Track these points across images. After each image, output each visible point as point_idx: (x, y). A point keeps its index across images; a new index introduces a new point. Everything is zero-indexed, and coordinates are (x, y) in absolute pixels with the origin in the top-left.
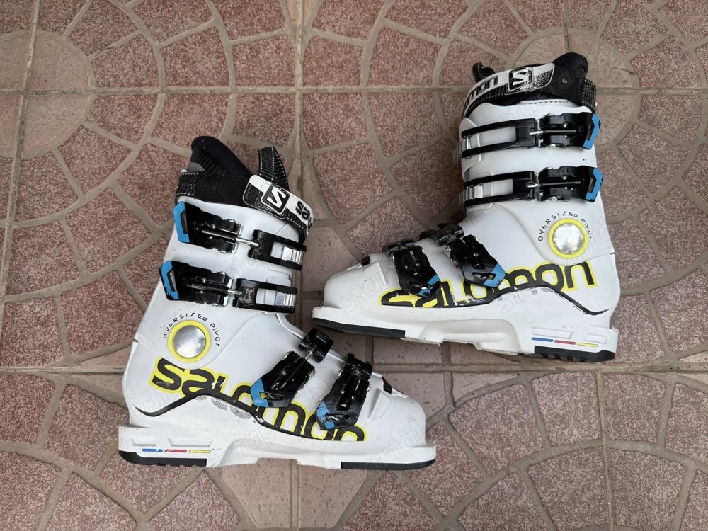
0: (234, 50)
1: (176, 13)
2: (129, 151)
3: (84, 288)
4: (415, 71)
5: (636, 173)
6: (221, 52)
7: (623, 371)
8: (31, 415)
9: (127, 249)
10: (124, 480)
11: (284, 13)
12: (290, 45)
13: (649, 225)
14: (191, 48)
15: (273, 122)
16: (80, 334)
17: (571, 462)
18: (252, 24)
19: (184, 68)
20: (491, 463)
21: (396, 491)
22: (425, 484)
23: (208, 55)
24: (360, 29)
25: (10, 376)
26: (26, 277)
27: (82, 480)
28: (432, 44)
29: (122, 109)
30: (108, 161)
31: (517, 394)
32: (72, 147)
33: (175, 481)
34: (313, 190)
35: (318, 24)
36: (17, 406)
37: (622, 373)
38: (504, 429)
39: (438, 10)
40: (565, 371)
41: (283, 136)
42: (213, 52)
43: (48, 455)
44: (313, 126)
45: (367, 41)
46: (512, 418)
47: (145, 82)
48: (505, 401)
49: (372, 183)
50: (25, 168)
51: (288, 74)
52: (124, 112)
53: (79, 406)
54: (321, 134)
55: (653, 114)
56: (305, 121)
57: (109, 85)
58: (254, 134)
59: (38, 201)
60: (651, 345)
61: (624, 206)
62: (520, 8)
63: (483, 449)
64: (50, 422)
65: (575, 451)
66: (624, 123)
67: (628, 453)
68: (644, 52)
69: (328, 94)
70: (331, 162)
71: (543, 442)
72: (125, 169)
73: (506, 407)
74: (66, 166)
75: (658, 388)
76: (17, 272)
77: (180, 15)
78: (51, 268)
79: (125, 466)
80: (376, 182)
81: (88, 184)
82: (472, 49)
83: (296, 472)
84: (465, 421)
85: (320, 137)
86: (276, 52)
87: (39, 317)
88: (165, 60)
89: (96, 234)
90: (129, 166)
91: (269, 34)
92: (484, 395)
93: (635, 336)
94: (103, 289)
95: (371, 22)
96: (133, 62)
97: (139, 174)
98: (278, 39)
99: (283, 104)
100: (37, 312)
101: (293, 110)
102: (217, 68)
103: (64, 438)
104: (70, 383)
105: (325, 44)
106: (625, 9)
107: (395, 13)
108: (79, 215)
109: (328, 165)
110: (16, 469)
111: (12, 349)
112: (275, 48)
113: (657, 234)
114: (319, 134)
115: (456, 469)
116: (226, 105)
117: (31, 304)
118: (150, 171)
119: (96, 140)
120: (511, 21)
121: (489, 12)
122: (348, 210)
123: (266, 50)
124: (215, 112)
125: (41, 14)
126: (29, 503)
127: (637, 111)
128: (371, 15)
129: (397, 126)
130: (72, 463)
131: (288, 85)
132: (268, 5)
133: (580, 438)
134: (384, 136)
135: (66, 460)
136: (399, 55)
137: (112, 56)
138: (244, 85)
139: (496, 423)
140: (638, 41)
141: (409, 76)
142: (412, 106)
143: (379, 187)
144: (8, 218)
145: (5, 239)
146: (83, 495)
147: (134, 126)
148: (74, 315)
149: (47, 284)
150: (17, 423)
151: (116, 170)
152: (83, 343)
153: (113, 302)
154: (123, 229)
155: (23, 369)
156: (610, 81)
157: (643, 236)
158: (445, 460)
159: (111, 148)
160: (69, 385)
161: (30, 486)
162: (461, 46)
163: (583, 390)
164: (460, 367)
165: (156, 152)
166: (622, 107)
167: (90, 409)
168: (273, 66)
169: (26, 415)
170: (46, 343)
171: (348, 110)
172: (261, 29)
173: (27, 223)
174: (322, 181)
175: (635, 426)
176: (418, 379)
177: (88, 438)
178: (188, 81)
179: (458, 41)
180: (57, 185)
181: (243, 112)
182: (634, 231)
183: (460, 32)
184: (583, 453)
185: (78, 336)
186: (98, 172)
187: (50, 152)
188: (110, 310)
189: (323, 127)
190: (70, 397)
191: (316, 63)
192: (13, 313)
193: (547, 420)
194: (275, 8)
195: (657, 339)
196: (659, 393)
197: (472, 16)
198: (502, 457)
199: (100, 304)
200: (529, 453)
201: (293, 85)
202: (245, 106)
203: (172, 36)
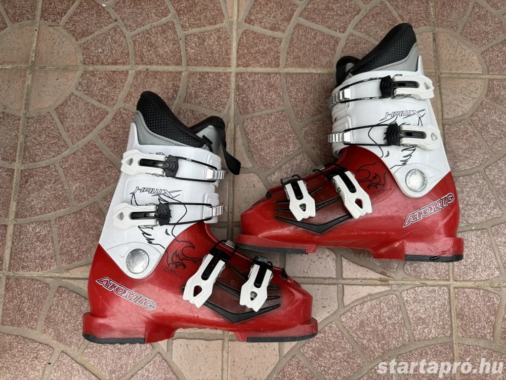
0: (186, 39)
1: (143, 10)
2: (107, 113)
3: (72, 215)
4: (320, 57)
5: (483, 138)
6: (176, 40)
7: (469, 286)
8: (32, 308)
9: (105, 186)
10: (99, 358)
11: (224, 12)
12: (228, 36)
13: (492, 178)
14: (154, 37)
15: (214, 94)
16: (69, 249)
17: (429, 353)
18: (200, 19)
19: (149, 51)
20: (371, 353)
21: (300, 371)
22: (321, 366)
23: (166, 42)
24: (280, 25)
25: (17, 279)
26: (30, 206)
27: (69, 358)
28: (333, 37)
29: (102, 81)
30: (91, 121)
31: (391, 302)
32: (65, 109)
33: (137, 360)
34: (243, 145)
35: (249, 21)
36: (22, 302)
37: (469, 288)
38: (380, 328)
39: (339, 12)
40: (427, 285)
41: (221, 104)
42: (171, 40)
43: (45, 338)
44: (244, 97)
45: (285, 34)
46: (387, 319)
47: (119, 62)
48: (382, 307)
49: (286, 141)
50: (29, 124)
51: (226, 58)
52: (104, 84)
53: (67, 302)
54: (250, 103)
55: (497, 94)
56: (238, 93)
57: (93, 64)
58: (200, 103)
59: (39, 149)
60: (490, 267)
61: (473, 163)
62: (400, 11)
63: (365, 342)
64: (46, 314)
65: (432, 345)
66: (475, 100)
67: (471, 347)
68: (491, 47)
69: (255, 73)
70: (257, 124)
71: (409, 338)
72: (103, 126)
73: (382, 311)
74: (60, 123)
75: (495, 299)
76: (23, 201)
77: (146, 11)
78: (49, 200)
79: (100, 348)
80: (290, 140)
81: (76, 137)
82: (363, 42)
83: (226, 355)
84: (352, 321)
85: (249, 106)
86: (217, 41)
87: (39, 236)
88: (135, 45)
89: (82, 175)
90: (106, 124)
91: (212, 27)
92: (367, 302)
93: (479, 261)
94: (87, 216)
95: (289, 19)
96: (111, 46)
97: (114, 131)
98: (219, 31)
99: (222, 80)
100: (38, 232)
101: (229, 85)
102: (173, 52)
103: (56, 326)
104: (61, 285)
105: (254, 36)
106: (478, 14)
107: (306, 13)
108: (69, 160)
109: (254, 127)
110: (21, 348)
111: (19, 259)
112: (216, 38)
113: (498, 184)
114: (248, 103)
115: (344, 356)
116: (179, 80)
117: (33, 226)
118: (123, 129)
119: (82, 104)
120: (393, 21)
121: (377, 14)
122: (268, 161)
123: (210, 39)
124: (171, 85)
125: (44, 8)
126: (30, 373)
127: (485, 92)
128: (288, 14)
129: (306, 99)
130: (61, 345)
131: (226, 66)
132: (212, 5)
133: (437, 335)
134: (296, 106)
135: (58, 342)
136: (309, 45)
137: (95, 41)
138: (193, 66)
139: (375, 323)
140: (487, 39)
141: (316, 61)
142: (317, 84)
143: (292, 144)
144: (17, 162)
145: (15, 177)
146: (70, 369)
147: (111, 95)
148: (65, 235)
149: (45, 211)
150: (22, 314)
151: (97, 127)
152: (71, 256)
153: (93, 226)
154: (102, 171)
155: (27, 274)
156: (466, 68)
157: (487, 186)
158: (336, 349)
159: (94, 111)
160: (60, 287)
161: (31, 361)
162: (355, 39)
163: (440, 300)
164: (349, 281)
165: (127, 115)
166: (474, 88)
167: (76, 305)
168: (215, 52)
169: (29, 308)
170: (44, 255)
171: (270, 87)
172: (206, 23)
173: (31, 165)
174: (250, 139)
175: (477, 327)
176: (318, 289)
177: (74, 326)
178: (151, 62)
179: (353, 36)
180: (54, 137)
181: (192, 86)
182: (481, 182)
183: (355, 28)
184: (439, 347)
185: (67, 251)
186: (83, 127)
187: (49, 113)
188: (92, 232)
189: (251, 99)
190: (61, 296)
191: (247, 50)
192: (20, 232)
193: (412, 322)
194: (217, 7)
195: (496, 263)
196: (496, 304)
197: (364, 17)
198: (379, 348)
199: (84, 227)
200: (399, 346)
201: (230, 66)
202: (193, 81)
203: (140, 27)
